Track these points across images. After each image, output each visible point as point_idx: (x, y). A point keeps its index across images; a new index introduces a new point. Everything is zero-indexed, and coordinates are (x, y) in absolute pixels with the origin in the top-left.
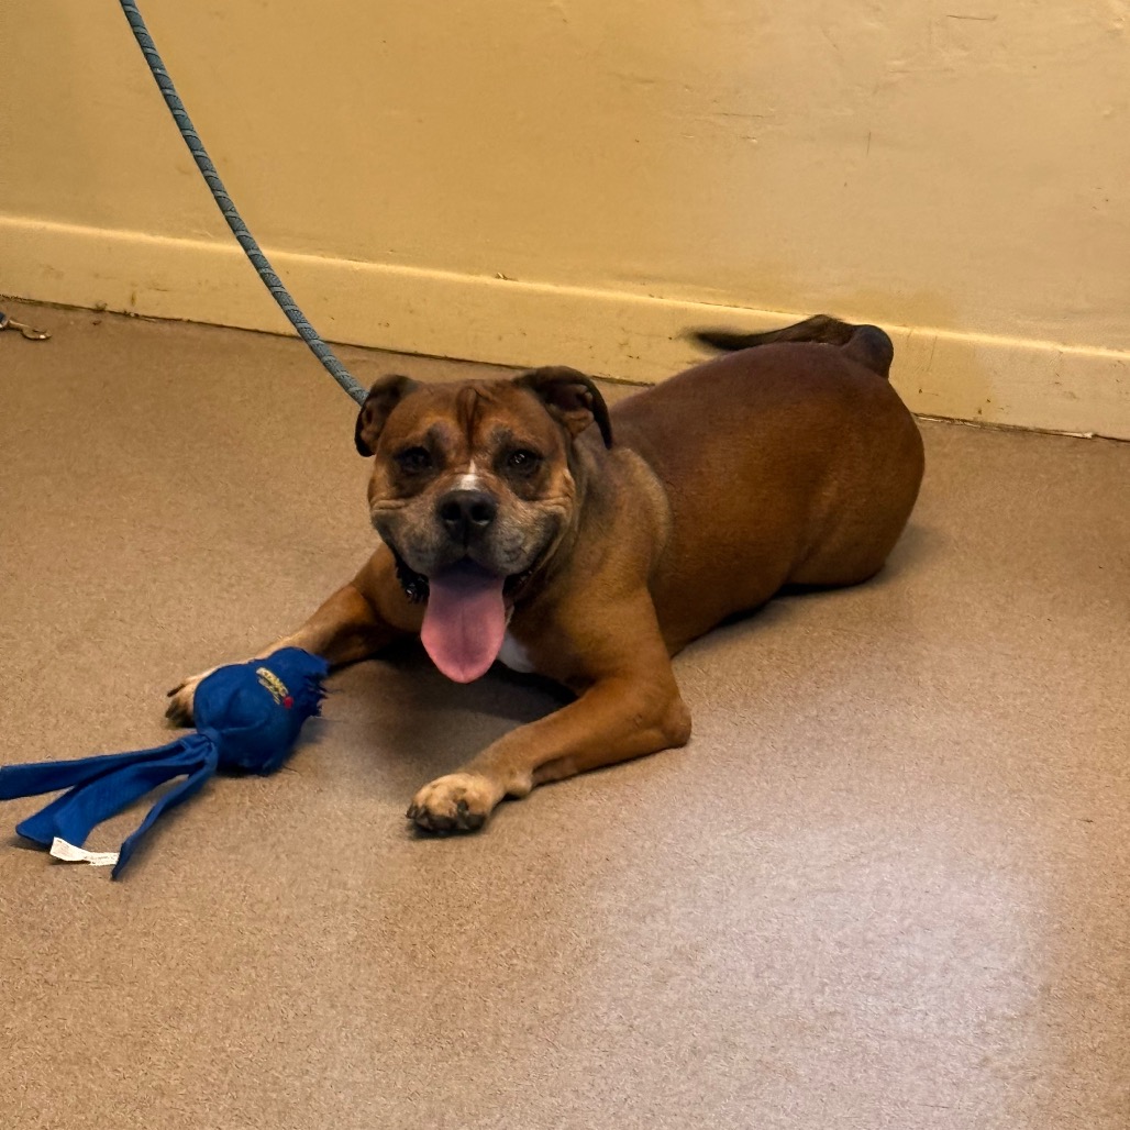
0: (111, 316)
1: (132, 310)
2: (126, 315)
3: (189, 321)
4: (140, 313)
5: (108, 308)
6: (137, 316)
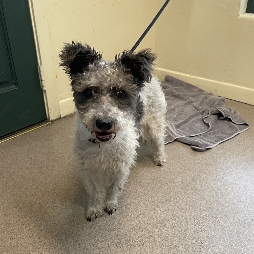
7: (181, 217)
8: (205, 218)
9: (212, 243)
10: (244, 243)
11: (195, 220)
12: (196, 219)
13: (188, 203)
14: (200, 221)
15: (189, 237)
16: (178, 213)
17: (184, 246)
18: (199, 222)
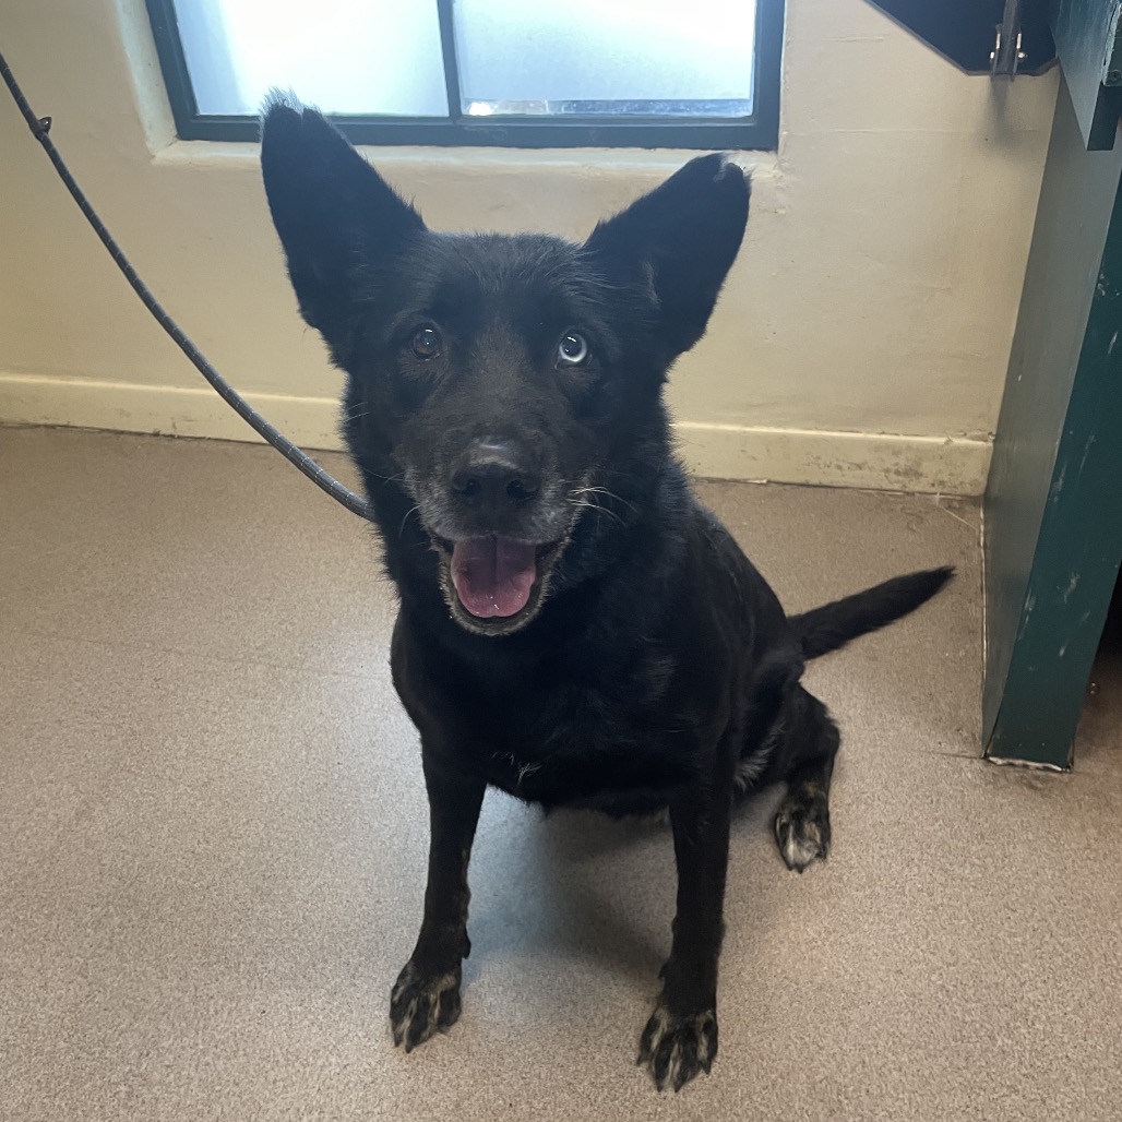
0: (164, 439)
1: (176, 434)
2: (172, 436)
3: (209, 439)
4: (181, 434)
5: (162, 433)
6: (179, 437)
7: (24, 971)
8: (107, 943)
9: (119, 1025)
10: (221, 979)
11: (74, 964)
12: (78, 958)
13: (57, 906)
14: (88, 959)
15: (46, 1032)
16: (17, 960)
17: (26, 1073)
18: (85, 966)
